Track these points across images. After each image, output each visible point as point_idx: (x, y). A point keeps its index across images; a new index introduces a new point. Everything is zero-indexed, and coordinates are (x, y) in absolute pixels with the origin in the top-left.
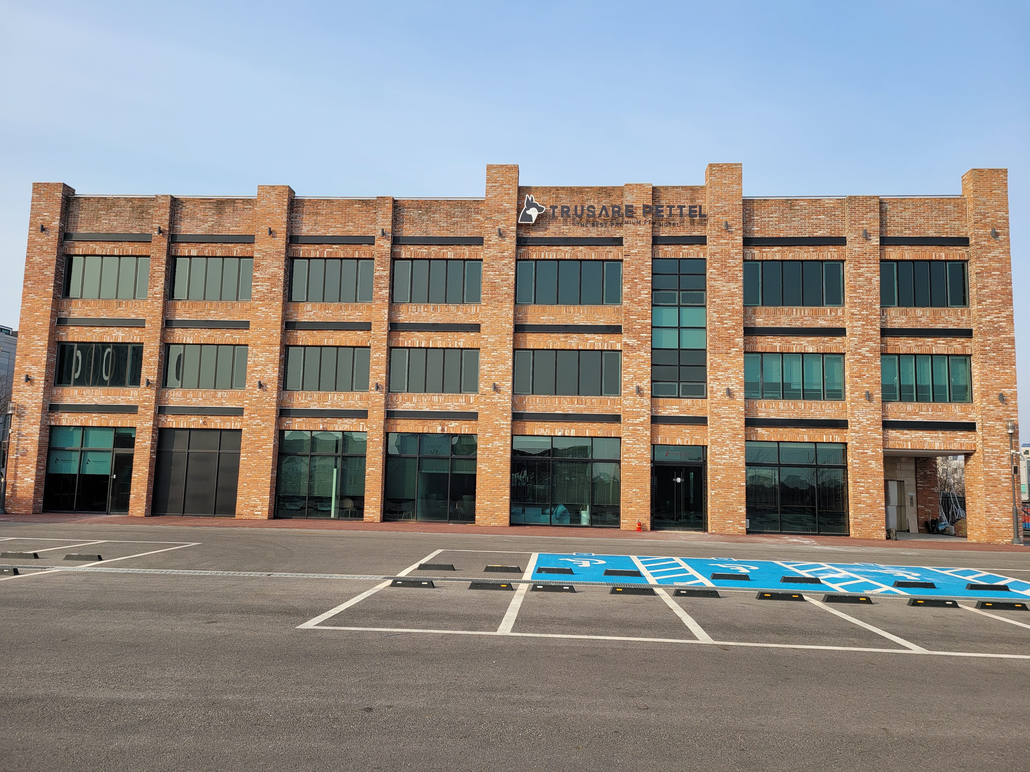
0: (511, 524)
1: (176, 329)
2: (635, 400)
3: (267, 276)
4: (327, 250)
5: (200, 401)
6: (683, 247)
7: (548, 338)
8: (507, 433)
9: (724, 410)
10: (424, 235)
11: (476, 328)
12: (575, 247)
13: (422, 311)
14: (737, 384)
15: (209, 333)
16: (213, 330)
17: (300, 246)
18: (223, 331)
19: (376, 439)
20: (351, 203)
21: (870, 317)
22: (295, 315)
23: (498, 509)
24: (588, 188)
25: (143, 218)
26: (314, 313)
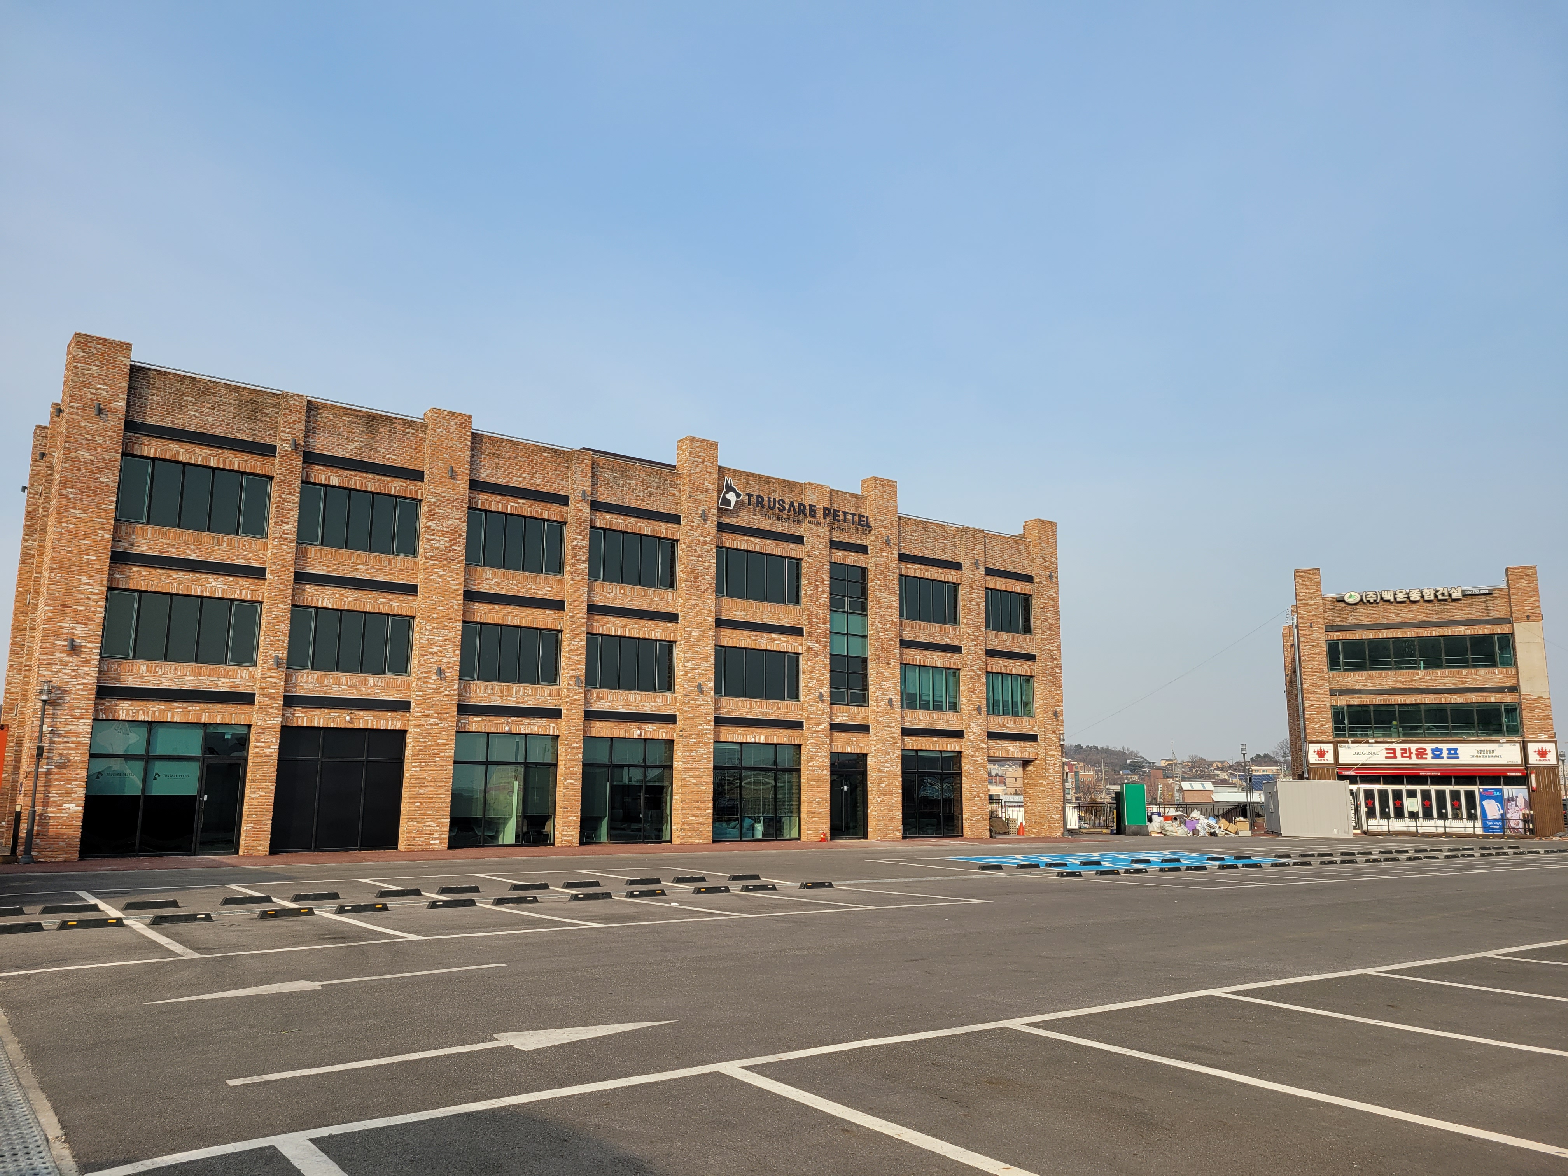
0: (714, 841)
1: (307, 586)
2: (817, 707)
3: (445, 529)
4: (511, 504)
5: (344, 689)
6: (851, 553)
7: (740, 635)
8: (709, 739)
9: (885, 719)
10: (620, 503)
11: (672, 618)
12: (763, 540)
13: (618, 592)
14: (896, 694)
15: (355, 596)
16: (361, 592)
17: (478, 494)
18: (377, 594)
19: (575, 745)
20: (539, 449)
21: (980, 638)
22: (472, 582)
23: (702, 824)
24: (774, 478)
25: (256, 420)
26: (496, 582)
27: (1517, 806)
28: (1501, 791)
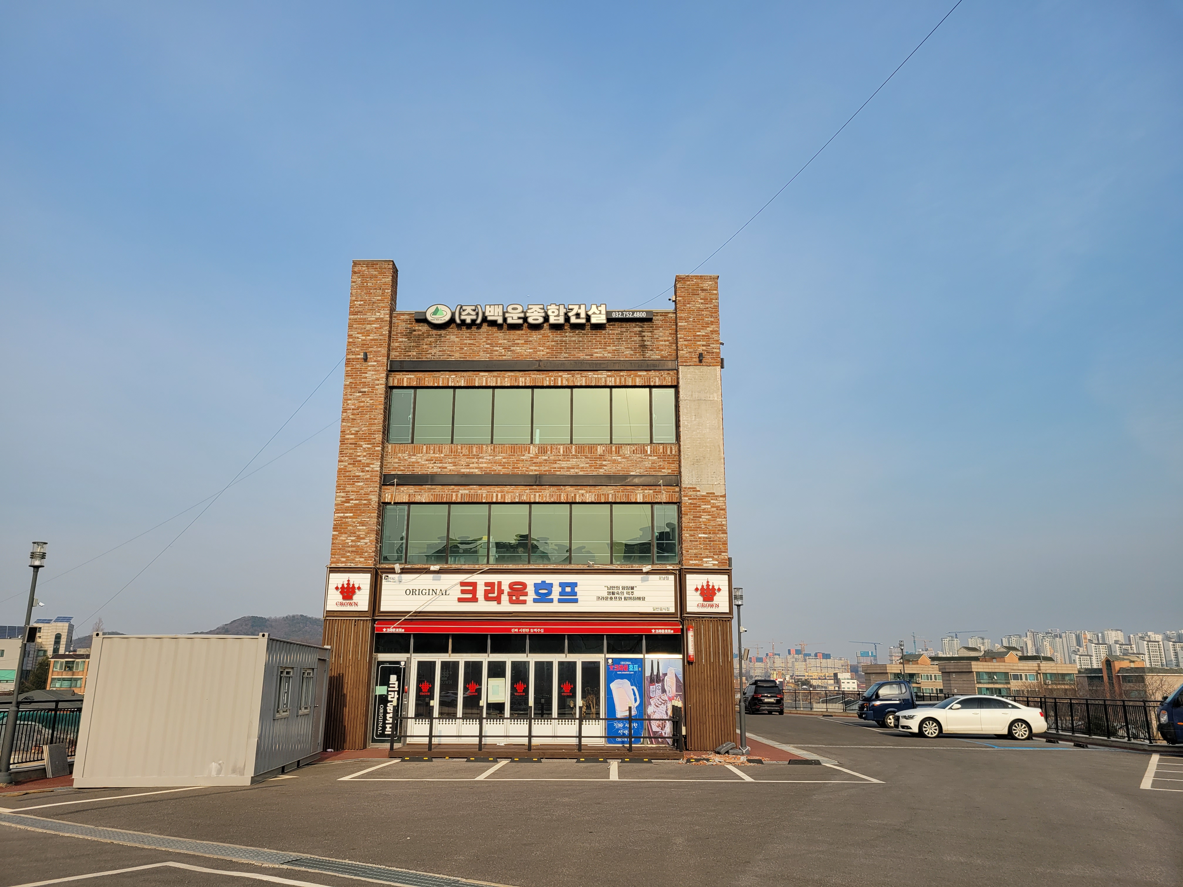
27: (664, 691)
28: (641, 663)
